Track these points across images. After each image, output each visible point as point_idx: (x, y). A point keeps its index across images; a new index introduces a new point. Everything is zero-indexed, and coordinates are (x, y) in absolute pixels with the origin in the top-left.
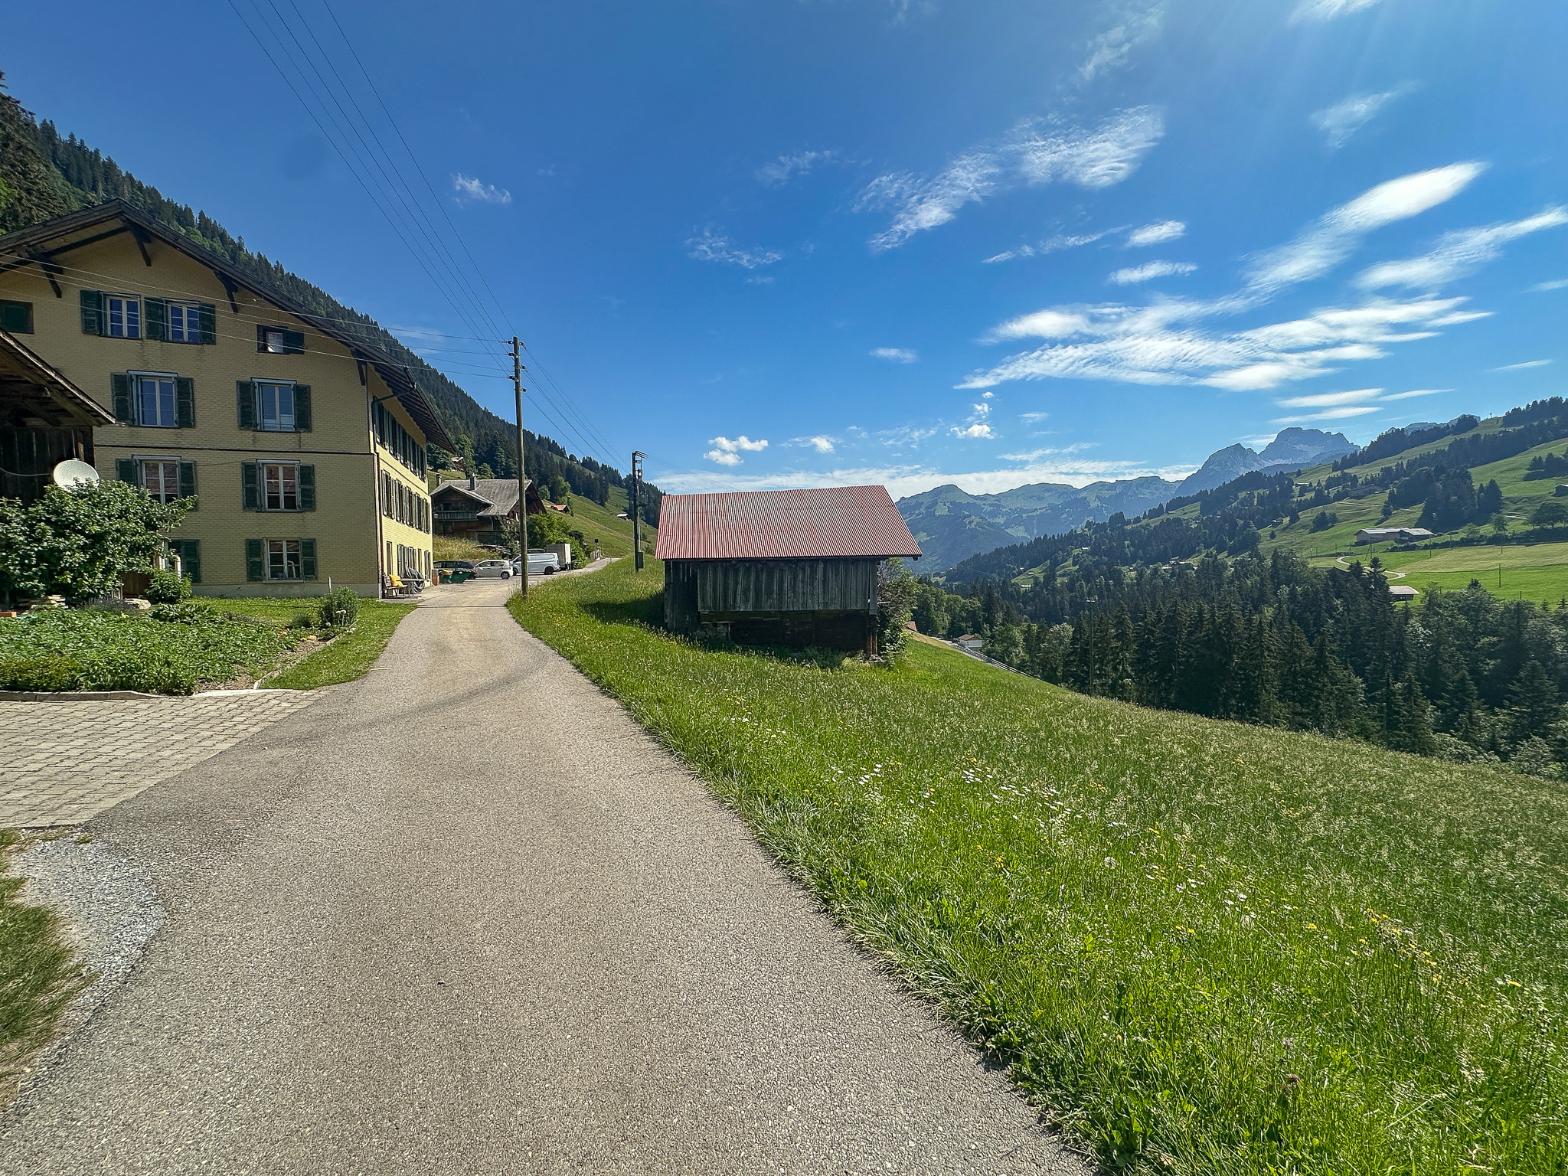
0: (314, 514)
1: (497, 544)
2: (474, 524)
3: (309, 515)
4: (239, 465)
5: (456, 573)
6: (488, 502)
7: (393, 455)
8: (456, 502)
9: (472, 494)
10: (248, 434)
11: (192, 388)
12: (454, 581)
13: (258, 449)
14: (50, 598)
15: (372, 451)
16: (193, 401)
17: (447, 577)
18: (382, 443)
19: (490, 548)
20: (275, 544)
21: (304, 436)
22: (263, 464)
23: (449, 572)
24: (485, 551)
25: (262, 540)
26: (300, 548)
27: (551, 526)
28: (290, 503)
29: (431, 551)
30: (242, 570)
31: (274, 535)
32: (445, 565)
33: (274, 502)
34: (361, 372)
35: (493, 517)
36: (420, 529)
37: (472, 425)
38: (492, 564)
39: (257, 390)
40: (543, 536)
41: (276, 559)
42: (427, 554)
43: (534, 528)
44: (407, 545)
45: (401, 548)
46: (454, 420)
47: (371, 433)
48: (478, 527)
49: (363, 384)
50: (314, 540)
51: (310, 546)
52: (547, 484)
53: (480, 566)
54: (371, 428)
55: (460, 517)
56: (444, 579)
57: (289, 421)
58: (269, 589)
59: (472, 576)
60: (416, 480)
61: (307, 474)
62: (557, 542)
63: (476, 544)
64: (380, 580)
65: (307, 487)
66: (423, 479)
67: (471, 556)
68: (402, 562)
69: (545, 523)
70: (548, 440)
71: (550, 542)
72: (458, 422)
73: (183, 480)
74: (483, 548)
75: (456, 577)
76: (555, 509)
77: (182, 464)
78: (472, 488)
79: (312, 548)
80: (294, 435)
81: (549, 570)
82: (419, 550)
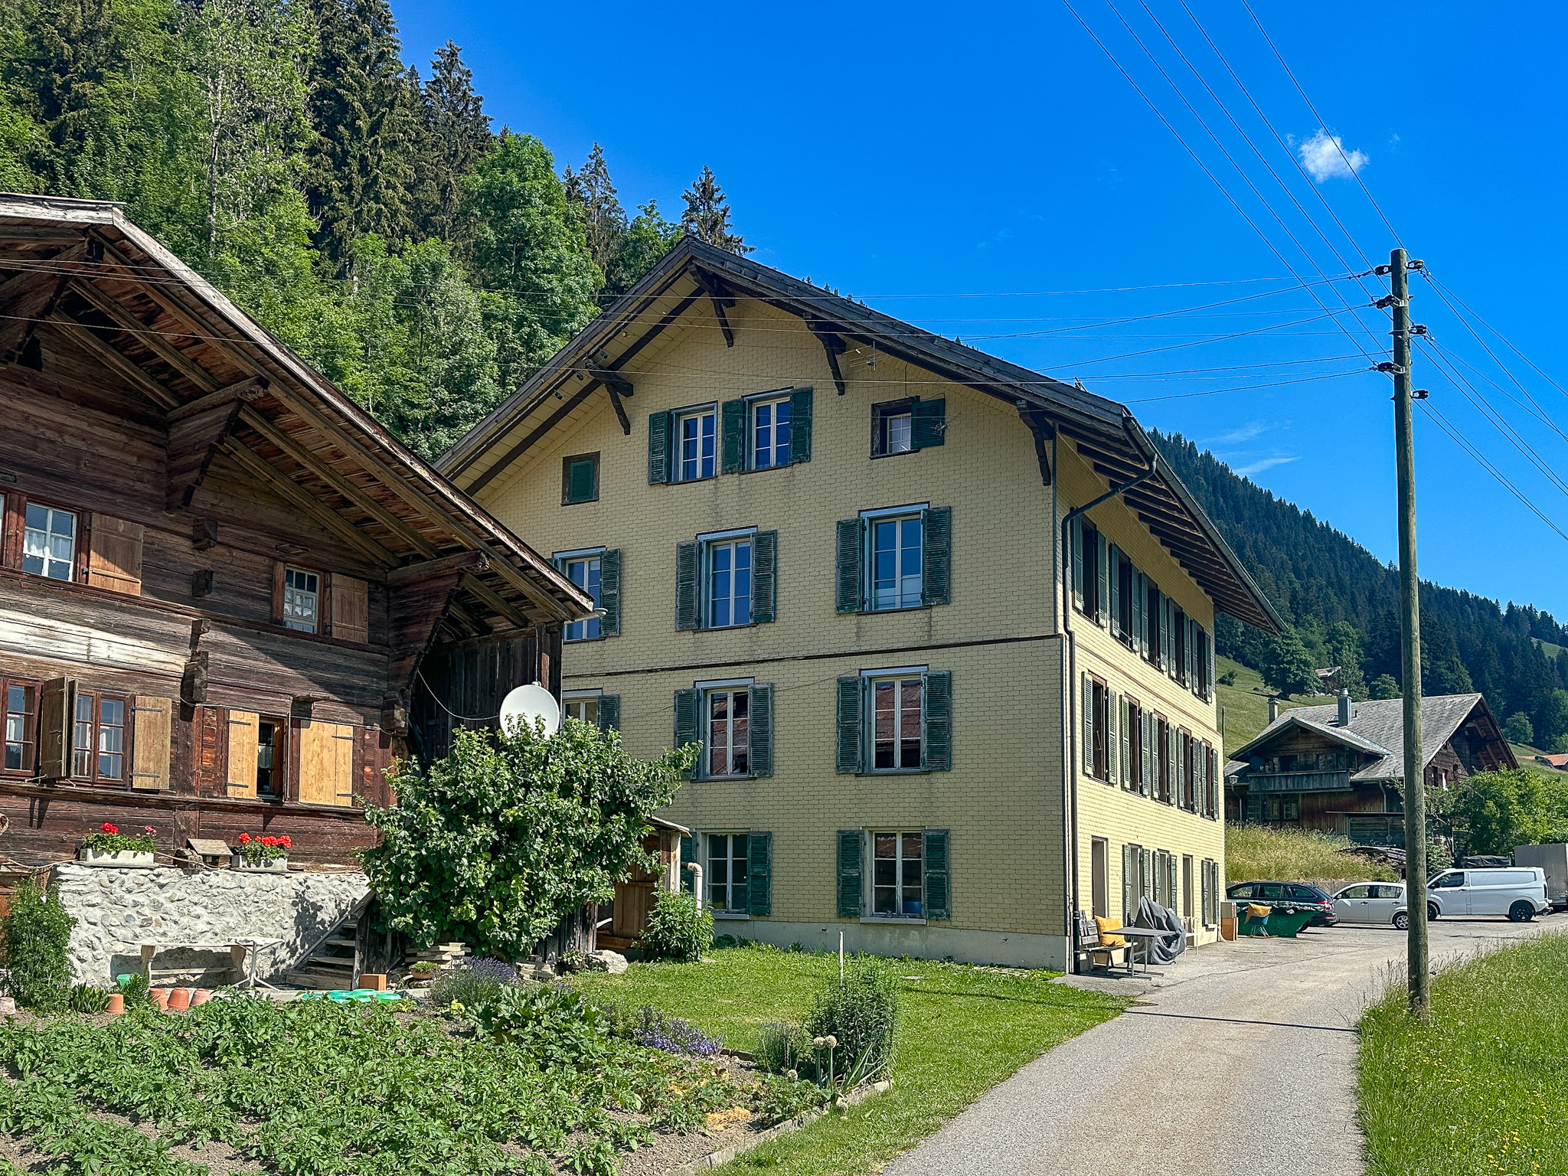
0: (947, 775)
1: (1391, 844)
2: (1345, 799)
3: (940, 779)
4: (833, 686)
5: (1278, 912)
6: (1376, 748)
7: (1122, 639)
8: (1307, 753)
9: (1344, 733)
10: (851, 621)
11: (775, 547)
12: (1274, 931)
13: (863, 649)
14: (442, 948)
15: (1061, 630)
16: (775, 572)
17: (1257, 920)
18: (1090, 611)
19: (1371, 853)
20: (884, 840)
21: (939, 613)
22: (870, 679)
23: (1263, 909)
24: (1361, 859)
25: (862, 832)
26: (923, 847)
27: (1525, 799)
28: (911, 756)
29: (1220, 859)
30: (830, 892)
31: (883, 820)
32: (1261, 892)
33: (885, 758)
34: (1042, 457)
35: (1383, 781)
36: (1190, 807)
37: (1361, 600)
38: (1373, 892)
39: (867, 534)
40: (1506, 823)
41: (885, 872)
42: (1210, 868)
43: (1483, 806)
44: (1151, 845)
45: (1135, 853)
46: (1326, 594)
47: (1060, 587)
48: (1351, 806)
49: (1047, 483)
50: (947, 832)
51: (938, 844)
52: (1526, 709)
53: (1345, 895)
54: (1060, 578)
55: (1312, 785)
56: (1250, 926)
57: (913, 586)
58: (870, 935)
59: (1322, 920)
60: (1185, 697)
61: (940, 688)
62: (1545, 840)
63: (1345, 843)
64: (1070, 929)
65: (938, 719)
66: (1203, 696)
67: (1328, 872)
68: (1135, 884)
69: (1511, 793)
70: (1529, 613)
71: (1525, 839)
72: (1334, 599)
73: (755, 722)
74: (1355, 852)
75: (1281, 922)
76: (1546, 762)
77: (755, 691)
78: (1342, 720)
79: (943, 847)
80: (920, 615)
81: (1521, 911)
82: (1187, 860)
